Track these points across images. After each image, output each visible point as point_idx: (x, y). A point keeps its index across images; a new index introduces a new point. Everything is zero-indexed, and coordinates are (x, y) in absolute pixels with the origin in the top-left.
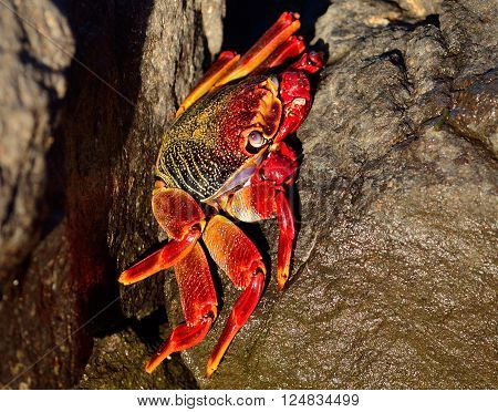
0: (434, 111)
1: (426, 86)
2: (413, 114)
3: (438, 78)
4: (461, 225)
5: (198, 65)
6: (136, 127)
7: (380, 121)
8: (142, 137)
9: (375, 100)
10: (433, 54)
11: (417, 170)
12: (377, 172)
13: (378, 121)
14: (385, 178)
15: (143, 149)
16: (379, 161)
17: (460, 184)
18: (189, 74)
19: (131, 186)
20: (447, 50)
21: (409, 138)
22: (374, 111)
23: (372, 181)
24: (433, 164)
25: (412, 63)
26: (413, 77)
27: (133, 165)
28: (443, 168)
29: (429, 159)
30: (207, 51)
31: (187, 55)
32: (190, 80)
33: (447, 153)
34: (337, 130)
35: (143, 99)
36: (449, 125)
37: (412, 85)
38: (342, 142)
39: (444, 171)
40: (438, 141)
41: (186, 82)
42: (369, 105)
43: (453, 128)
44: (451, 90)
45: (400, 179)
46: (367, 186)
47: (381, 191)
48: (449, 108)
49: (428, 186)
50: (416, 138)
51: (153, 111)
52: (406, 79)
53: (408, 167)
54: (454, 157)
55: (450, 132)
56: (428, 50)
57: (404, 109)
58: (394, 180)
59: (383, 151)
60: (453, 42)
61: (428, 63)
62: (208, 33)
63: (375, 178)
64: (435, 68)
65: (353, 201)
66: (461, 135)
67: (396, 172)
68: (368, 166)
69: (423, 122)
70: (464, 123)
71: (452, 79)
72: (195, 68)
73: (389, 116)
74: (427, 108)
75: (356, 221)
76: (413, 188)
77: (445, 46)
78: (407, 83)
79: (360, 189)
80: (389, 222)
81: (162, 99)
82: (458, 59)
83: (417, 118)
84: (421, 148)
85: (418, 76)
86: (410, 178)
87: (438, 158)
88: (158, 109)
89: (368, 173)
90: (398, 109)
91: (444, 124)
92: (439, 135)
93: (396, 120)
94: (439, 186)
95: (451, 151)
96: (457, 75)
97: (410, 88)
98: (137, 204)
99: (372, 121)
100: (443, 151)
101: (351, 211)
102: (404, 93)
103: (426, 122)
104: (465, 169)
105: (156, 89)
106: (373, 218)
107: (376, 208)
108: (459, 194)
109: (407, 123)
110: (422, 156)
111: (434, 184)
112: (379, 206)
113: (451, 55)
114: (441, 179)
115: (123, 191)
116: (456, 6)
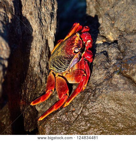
0: (117, 69)
1: (114, 62)
2: (110, 70)
3: (118, 59)
4: (125, 103)
5: (47, 55)
6: (29, 74)
8: (30, 77)
9: (100, 66)
10: (116, 52)
11: (112, 86)
12: (100, 87)
13: (100, 72)
14: (102, 89)
15: (31, 81)
16: (101, 84)
17: (125, 91)
18: (44, 58)
19: (27, 92)
20: (121, 51)
21: (109, 77)
22: (99, 69)
23: (99, 90)
24: (117, 85)
25: (110, 55)
26: (110, 59)
27: (28, 86)
29: (115, 83)
30: (49, 52)
31: (44, 53)
32: (45, 60)
35: (31, 66)
36: (121, 73)
37: (110, 61)
39: (120, 87)
40: (118, 78)
41: (43, 61)
42: (97, 67)
43: (122, 74)
44: (122, 63)
45: (107, 89)
46: (97, 91)
47: (101, 93)
48: (121, 68)
49: (115, 91)
50: (112, 77)
51: (34, 70)
52: (108, 60)
53: (109, 86)
54: (123, 82)
55: (121, 75)
57: (108, 68)
58: (105, 90)
59: (102, 81)
60: (122, 48)
61: (115, 55)
62: (50, 46)
64: (117, 56)
65: (93, 96)
66: (125, 76)
67: (106, 87)
68: (97, 85)
69: (113, 72)
70: (125, 72)
71: (122, 59)
72: (46, 57)
73: (103, 71)
74: (115, 68)
75: (94, 102)
76: (111, 92)
77: (119, 49)
78: (108, 61)
79: (95, 92)
80: (104, 102)
81: (36, 66)
82: (123, 53)
83: (112, 71)
84: (113, 80)
85: (112, 58)
86: (110, 89)
87: (118, 83)
88: (35, 69)
89: (97, 88)
90: (106, 68)
91: (120, 73)
92: (118, 76)
93: (105, 72)
94: (118, 91)
95: (122, 81)
96: (123, 58)
98: (29, 97)
99: (98, 72)
100: (119, 81)
101: (93, 99)
102: (108, 64)
103: (114, 72)
104: (126, 86)
105: (35, 63)
106: (99, 101)
107: (100, 98)
108: (125, 94)
109: (109, 72)
110: (113, 82)
111: (117, 91)
112: (101, 97)
113: (121, 52)
114: (119, 89)
115: (25, 93)
116: (122, 38)
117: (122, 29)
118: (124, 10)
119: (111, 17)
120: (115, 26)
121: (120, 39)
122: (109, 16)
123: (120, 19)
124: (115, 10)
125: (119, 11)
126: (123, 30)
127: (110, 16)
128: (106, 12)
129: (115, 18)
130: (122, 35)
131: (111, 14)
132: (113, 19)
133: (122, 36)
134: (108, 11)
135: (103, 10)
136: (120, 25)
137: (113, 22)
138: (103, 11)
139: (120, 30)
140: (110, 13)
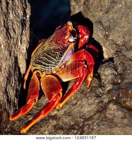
0: (112, 97)
1: (109, 87)
2: (104, 98)
3: (114, 84)
5: (16, 79)
7: (91, 101)
9: (89, 92)
10: (112, 74)
11: (106, 121)
12: (90, 122)
13: (90, 101)
14: (93, 125)
16: (90, 118)
17: (124, 127)
18: (13, 82)
20: (118, 73)
21: (102, 109)
22: (88, 97)
23: (88, 126)
24: (113, 119)
25: (103, 77)
26: (103, 83)
28: (116, 120)
29: (111, 117)
30: (20, 73)
31: (12, 75)
32: (13, 85)
33: (118, 115)
34: (73, 105)
37: (103, 86)
38: (75, 110)
39: (117, 122)
40: (114, 110)
41: (11, 86)
42: (86, 95)
43: (120, 104)
44: (119, 89)
45: (99, 125)
46: (86, 128)
47: (91, 130)
48: (118, 96)
53: (102, 121)
54: (121, 116)
55: (119, 106)
56: (110, 72)
57: (100, 96)
59: (92, 114)
60: (120, 69)
61: (110, 77)
62: (20, 66)
63: (89, 125)
64: (113, 80)
66: (123, 107)
67: (98, 122)
68: (86, 120)
69: (108, 102)
70: (124, 102)
71: (119, 84)
72: (15, 80)
73: (94, 99)
74: (110, 96)
76: (104, 129)
77: (116, 70)
78: (101, 86)
79: (83, 129)
81: (1, 93)
82: (122, 76)
83: (106, 100)
84: (108, 112)
85: (106, 83)
86: (103, 125)
87: (114, 116)
89: (86, 123)
90: (98, 96)
91: (117, 102)
92: (115, 107)
93: (97, 101)
94: (115, 128)
95: (120, 114)
96: (121, 82)
97: (103, 88)
99: (87, 101)
100: (117, 114)
102: (100, 90)
103: (110, 102)
104: (126, 121)
109: (102, 102)
110: (107, 115)
111: (113, 127)
114: (116, 125)
116: (120, 54)
117: (119, 42)
118: (122, 17)
119: (104, 26)
120: (110, 38)
121: (117, 56)
122: (102, 24)
123: (117, 28)
124: (110, 16)
125: (115, 18)
126: (121, 44)
127: (104, 24)
128: (98, 19)
129: (110, 28)
130: (119, 50)
131: (105, 22)
132: (108, 29)
133: (120, 52)
134: (101, 17)
135: (94, 16)
136: (117, 37)
137: (107, 33)
138: (93, 18)
139: (117, 43)
140: (103, 21)
